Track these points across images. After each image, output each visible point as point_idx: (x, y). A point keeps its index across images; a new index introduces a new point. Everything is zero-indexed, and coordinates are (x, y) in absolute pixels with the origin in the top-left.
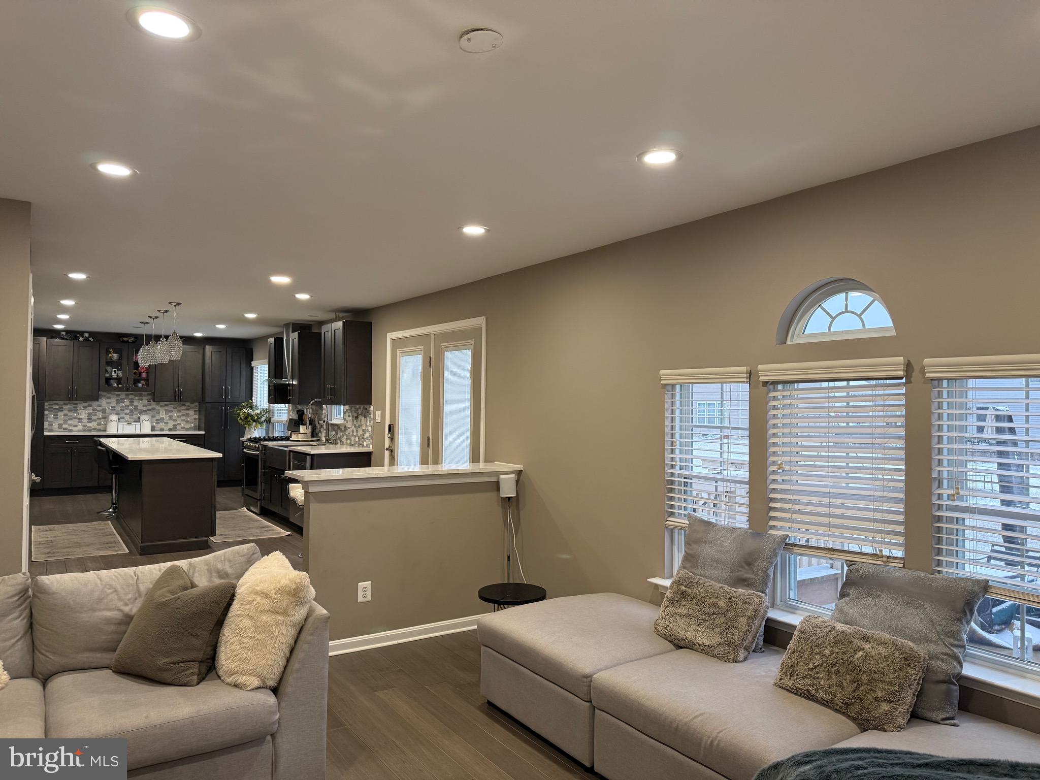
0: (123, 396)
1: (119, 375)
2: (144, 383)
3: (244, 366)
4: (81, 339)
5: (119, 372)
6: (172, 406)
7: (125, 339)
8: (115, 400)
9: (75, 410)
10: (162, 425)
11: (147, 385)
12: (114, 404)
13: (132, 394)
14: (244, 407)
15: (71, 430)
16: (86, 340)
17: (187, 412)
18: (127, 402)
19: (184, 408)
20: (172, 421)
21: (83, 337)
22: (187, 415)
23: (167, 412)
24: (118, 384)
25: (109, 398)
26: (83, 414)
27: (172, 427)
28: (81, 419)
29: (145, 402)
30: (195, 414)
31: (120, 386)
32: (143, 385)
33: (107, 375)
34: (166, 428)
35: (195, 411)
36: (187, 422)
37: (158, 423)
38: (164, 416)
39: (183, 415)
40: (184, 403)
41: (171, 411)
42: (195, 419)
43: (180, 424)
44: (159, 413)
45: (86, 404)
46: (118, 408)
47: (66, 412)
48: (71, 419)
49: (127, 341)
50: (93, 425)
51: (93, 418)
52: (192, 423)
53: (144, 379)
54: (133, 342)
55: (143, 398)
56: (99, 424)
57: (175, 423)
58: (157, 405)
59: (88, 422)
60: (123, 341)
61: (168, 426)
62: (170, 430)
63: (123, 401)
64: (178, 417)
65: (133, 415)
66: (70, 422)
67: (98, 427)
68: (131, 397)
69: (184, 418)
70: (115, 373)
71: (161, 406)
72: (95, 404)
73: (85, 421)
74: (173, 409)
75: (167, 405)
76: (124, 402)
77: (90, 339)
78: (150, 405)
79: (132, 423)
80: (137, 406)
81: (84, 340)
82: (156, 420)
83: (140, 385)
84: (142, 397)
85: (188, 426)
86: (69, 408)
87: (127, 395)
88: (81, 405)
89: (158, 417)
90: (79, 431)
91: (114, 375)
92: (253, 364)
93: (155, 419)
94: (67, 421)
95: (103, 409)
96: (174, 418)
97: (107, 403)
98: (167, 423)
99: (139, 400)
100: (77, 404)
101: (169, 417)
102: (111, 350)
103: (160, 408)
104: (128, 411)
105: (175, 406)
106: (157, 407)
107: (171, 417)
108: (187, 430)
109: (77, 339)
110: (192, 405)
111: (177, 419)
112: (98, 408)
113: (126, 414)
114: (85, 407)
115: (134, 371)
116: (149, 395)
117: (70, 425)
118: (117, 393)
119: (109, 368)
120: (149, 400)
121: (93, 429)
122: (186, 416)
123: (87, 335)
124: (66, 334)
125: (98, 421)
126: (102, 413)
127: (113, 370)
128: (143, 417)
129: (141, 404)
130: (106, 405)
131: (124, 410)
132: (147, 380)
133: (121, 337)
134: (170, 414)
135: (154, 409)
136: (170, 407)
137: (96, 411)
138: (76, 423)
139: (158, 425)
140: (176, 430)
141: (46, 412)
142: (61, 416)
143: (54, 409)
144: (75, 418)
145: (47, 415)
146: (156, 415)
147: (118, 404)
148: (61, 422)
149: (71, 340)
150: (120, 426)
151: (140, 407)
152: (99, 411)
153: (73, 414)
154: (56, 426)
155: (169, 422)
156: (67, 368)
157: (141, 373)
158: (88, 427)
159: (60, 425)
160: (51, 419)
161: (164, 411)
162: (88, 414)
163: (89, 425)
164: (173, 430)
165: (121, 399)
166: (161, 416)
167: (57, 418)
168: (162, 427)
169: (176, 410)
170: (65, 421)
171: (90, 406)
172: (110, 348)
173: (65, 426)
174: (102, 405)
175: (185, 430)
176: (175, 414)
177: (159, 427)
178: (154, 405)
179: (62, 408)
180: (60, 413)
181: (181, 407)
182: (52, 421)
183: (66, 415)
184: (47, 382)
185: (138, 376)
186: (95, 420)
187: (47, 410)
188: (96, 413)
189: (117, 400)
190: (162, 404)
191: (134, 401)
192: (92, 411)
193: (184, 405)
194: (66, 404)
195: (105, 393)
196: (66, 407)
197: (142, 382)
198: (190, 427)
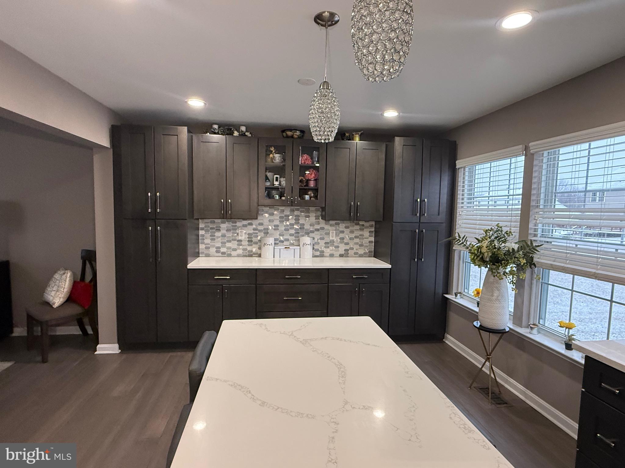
0: (287, 211)
1: (283, 183)
2: (312, 195)
3: (446, 168)
4: (236, 134)
5: (282, 179)
6: (344, 225)
7: (289, 133)
8: (278, 218)
9: (235, 229)
10: (331, 250)
11: (316, 197)
12: (277, 222)
13: (298, 210)
16: (243, 135)
17: (361, 233)
18: (292, 220)
19: (358, 227)
20: (343, 245)
21: (238, 131)
22: (361, 237)
23: (339, 232)
24: (281, 196)
25: (272, 214)
26: (243, 235)
27: (343, 252)
28: (241, 241)
29: (313, 219)
30: (370, 236)
31: (283, 198)
32: (311, 197)
33: (268, 184)
34: (337, 253)
35: (370, 232)
36: (361, 245)
37: (328, 247)
38: (334, 238)
39: (356, 237)
40: (358, 221)
41: (343, 232)
42: (370, 242)
43: (352, 249)
44: (328, 234)
45: (245, 222)
46: (282, 228)
47: (223, 231)
48: (229, 241)
49: (292, 137)
50: (254, 249)
51: (254, 240)
52: (367, 247)
53: (311, 189)
54: (299, 137)
55: (311, 215)
56: (260, 248)
57: (347, 247)
58: (326, 224)
59: (249, 245)
60: (287, 137)
61: (338, 250)
62: (341, 256)
63: (287, 218)
64: (351, 239)
66: (228, 245)
67: (259, 251)
68: (296, 213)
69: (357, 240)
70: (277, 180)
71: (331, 225)
72: (256, 222)
73: (245, 243)
74: (345, 230)
75: (338, 224)
76: (288, 220)
77: (247, 134)
78: (319, 224)
79: (290, 247)
80: (304, 224)
81: (239, 135)
82: (326, 243)
83: (307, 197)
84: (309, 213)
85: (362, 252)
86: (227, 227)
87: (292, 211)
88: (239, 224)
89: (327, 239)
90: (238, 256)
91: (276, 183)
92: (459, 164)
93: (324, 241)
94: (225, 243)
95: (264, 229)
96: (345, 241)
97: (270, 221)
98: (338, 247)
99: (307, 217)
100: (235, 222)
101: (340, 239)
102: (272, 149)
103: (330, 228)
104: (292, 231)
105: (348, 225)
106: (327, 227)
107: (342, 239)
108: (361, 256)
109: (231, 134)
110: (367, 225)
111: (350, 242)
112: (261, 228)
113: (291, 235)
114: (245, 226)
115: (300, 178)
116: (317, 210)
117: (229, 248)
119: (269, 175)
120: (317, 218)
121: (254, 254)
122: (360, 239)
123: (243, 129)
124: (219, 127)
126: (263, 233)
127: (275, 176)
128: (306, 239)
129: (307, 221)
130: (268, 223)
131: (288, 230)
133: (283, 131)
134: (341, 235)
135: (322, 228)
136: (342, 226)
137: (257, 231)
138: (235, 246)
139: (327, 250)
140: (348, 257)
141: (201, 232)
142: (218, 237)
143: (212, 228)
144: (235, 240)
145: (203, 236)
146: (325, 236)
147: (281, 222)
148: (219, 245)
149: (223, 135)
150: (277, 251)
151: (307, 227)
152: (260, 231)
153: (232, 234)
154: (213, 250)
155: (340, 245)
156: (220, 174)
157: (308, 181)
158: (249, 251)
159: (218, 248)
160: (208, 241)
161: (335, 232)
162: (249, 234)
163: (249, 248)
164: (345, 257)
165: (286, 216)
166: (331, 238)
167: (214, 239)
168: (332, 252)
169: (348, 230)
170: (223, 243)
171: (251, 224)
172: (271, 146)
173: (223, 250)
174: (264, 224)
175: (358, 256)
176: (347, 236)
177: (328, 252)
178: (322, 223)
179: (220, 227)
180: (218, 234)
181: (354, 226)
182: (209, 244)
183: (224, 236)
184: (195, 192)
185: (305, 184)
186: (256, 243)
187: (202, 229)
188: (257, 233)
189: (280, 217)
190: (332, 222)
191: (300, 218)
192: (252, 231)
193: (358, 224)
194: (224, 223)
195: (268, 208)
196: (224, 226)
197: (309, 193)
198: (365, 253)
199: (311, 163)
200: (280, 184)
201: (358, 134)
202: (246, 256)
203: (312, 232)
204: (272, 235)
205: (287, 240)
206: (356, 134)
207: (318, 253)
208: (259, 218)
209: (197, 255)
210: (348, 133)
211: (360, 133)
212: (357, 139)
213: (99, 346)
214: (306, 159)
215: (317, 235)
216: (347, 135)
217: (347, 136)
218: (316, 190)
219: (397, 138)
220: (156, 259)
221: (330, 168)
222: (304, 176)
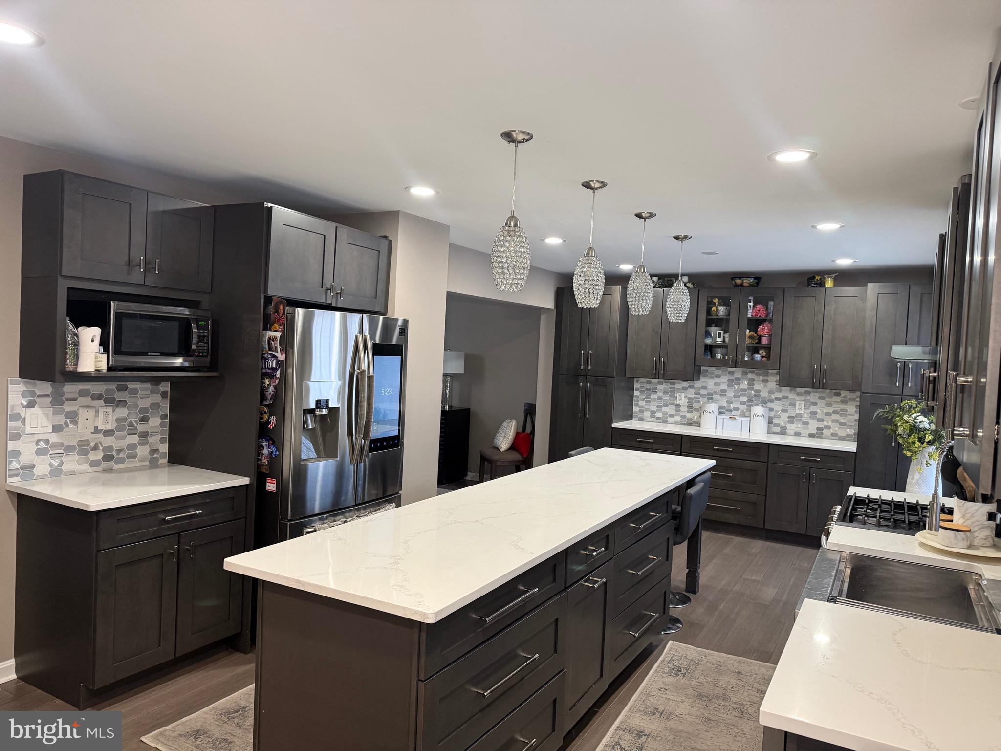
0: (738, 373)
1: (727, 340)
2: (764, 354)
5: (727, 335)
6: (817, 395)
7: (738, 281)
8: (726, 381)
9: (673, 391)
10: (797, 426)
11: (768, 357)
12: (724, 387)
15: (665, 422)
17: (843, 406)
18: (745, 384)
19: (838, 399)
20: (815, 421)
22: (843, 413)
23: (808, 404)
25: (719, 376)
26: (681, 400)
27: (815, 431)
28: (679, 406)
29: (772, 384)
30: (854, 412)
31: (726, 357)
32: (763, 357)
33: (709, 341)
34: (805, 432)
35: (854, 406)
36: (842, 424)
37: (793, 423)
38: (802, 412)
39: (835, 412)
40: (838, 391)
41: (815, 404)
42: (855, 421)
43: (828, 428)
44: (794, 405)
45: (686, 384)
46: (730, 394)
47: (660, 394)
48: (666, 405)
49: (742, 285)
51: (695, 405)
52: (850, 427)
53: (763, 348)
54: (751, 285)
55: (769, 379)
57: (821, 425)
58: (792, 392)
59: (688, 412)
60: (736, 286)
61: (808, 429)
62: (811, 436)
63: (738, 382)
64: (827, 414)
66: (664, 409)
67: (699, 420)
68: (750, 376)
69: (835, 417)
70: (719, 337)
71: (798, 394)
72: (698, 384)
73: (684, 409)
74: (819, 401)
75: (808, 393)
76: (739, 384)
78: (781, 391)
79: (737, 418)
80: (759, 391)
82: (789, 417)
83: (758, 357)
84: (768, 376)
85: (842, 433)
86: (664, 389)
87: (746, 373)
88: (680, 385)
89: (791, 412)
90: (676, 423)
91: (719, 340)
93: (787, 414)
94: (661, 407)
95: (708, 394)
96: (818, 416)
97: (715, 384)
98: (807, 423)
99: (763, 381)
100: (674, 384)
101: (811, 413)
102: (716, 300)
103: (796, 397)
105: (822, 395)
106: (792, 396)
107: (814, 413)
108: (841, 442)
110: (851, 396)
111: (826, 418)
112: (703, 392)
113: (742, 403)
114: (685, 389)
115: (749, 334)
116: (774, 374)
117: (665, 413)
119: (713, 330)
120: (777, 383)
121: (693, 422)
122: (841, 415)
123: (686, 278)
124: (659, 279)
126: (705, 399)
127: (718, 332)
128: (756, 410)
129: (768, 386)
130: (713, 386)
131: (738, 397)
133: (732, 279)
134: (813, 408)
135: (786, 398)
136: (814, 396)
137: (699, 396)
138: (673, 412)
139: (791, 427)
140: (822, 438)
141: (636, 393)
142: (654, 400)
143: (647, 389)
144: (671, 404)
145: (637, 397)
146: (789, 408)
147: (730, 386)
148: (654, 408)
149: (659, 287)
150: (720, 420)
151: (764, 394)
152: (703, 396)
153: (669, 397)
154: (647, 414)
155: (811, 421)
156: (654, 330)
157: (760, 337)
158: (688, 419)
159: (653, 412)
160: (642, 403)
161: (803, 403)
162: (689, 399)
163: (689, 415)
164: (817, 437)
165: (736, 379)
166: (797, 411)
167: (649, 402)
168: (797, 430)
169: (824, 402)
170: (659, 407)
171: (692, 387)
172: (714, 297)
173: (659, 415)
174: (708, 387)
175: (837, 438)
176: (821, 409)
177: (793, 430)
178: (786, 391)
179: (656, 388)
180: (654, 396)
181: (832, 397)
182: (643, 407)
183: (660, 398)
184: (628, 350)
185: (756, 341)
186: (697, 410)
187: (637, 389)
188: (699, 398)
189: (729, 381)
190: (799, 390)
191: (754, 382)
192: (693, 396)
193: (838, 394)
194: (661, 383)
195: (714, 369)
196: (660, 387)
197: (760, 352)
198: (848, 435)
199: (765, 315)
200: (724, 341)
201: (831, 277)
202: (684, 424)
203: (772, 401)
204: (715, 401)
205: (737, 409)
206: (828, 277)
207: (778, 429)
208: (702, 379)
209: (628, 417)
210: (818, 276)
211: (833, 276)
212: (829, 283)
214: (759, 311)
215: (777, 406)
216: (818, 278)
217: (817, 280)
218: (768, 348)
219: (870, 285)
220: (584, 415)
221: (788, 322)
222: (756, 332)
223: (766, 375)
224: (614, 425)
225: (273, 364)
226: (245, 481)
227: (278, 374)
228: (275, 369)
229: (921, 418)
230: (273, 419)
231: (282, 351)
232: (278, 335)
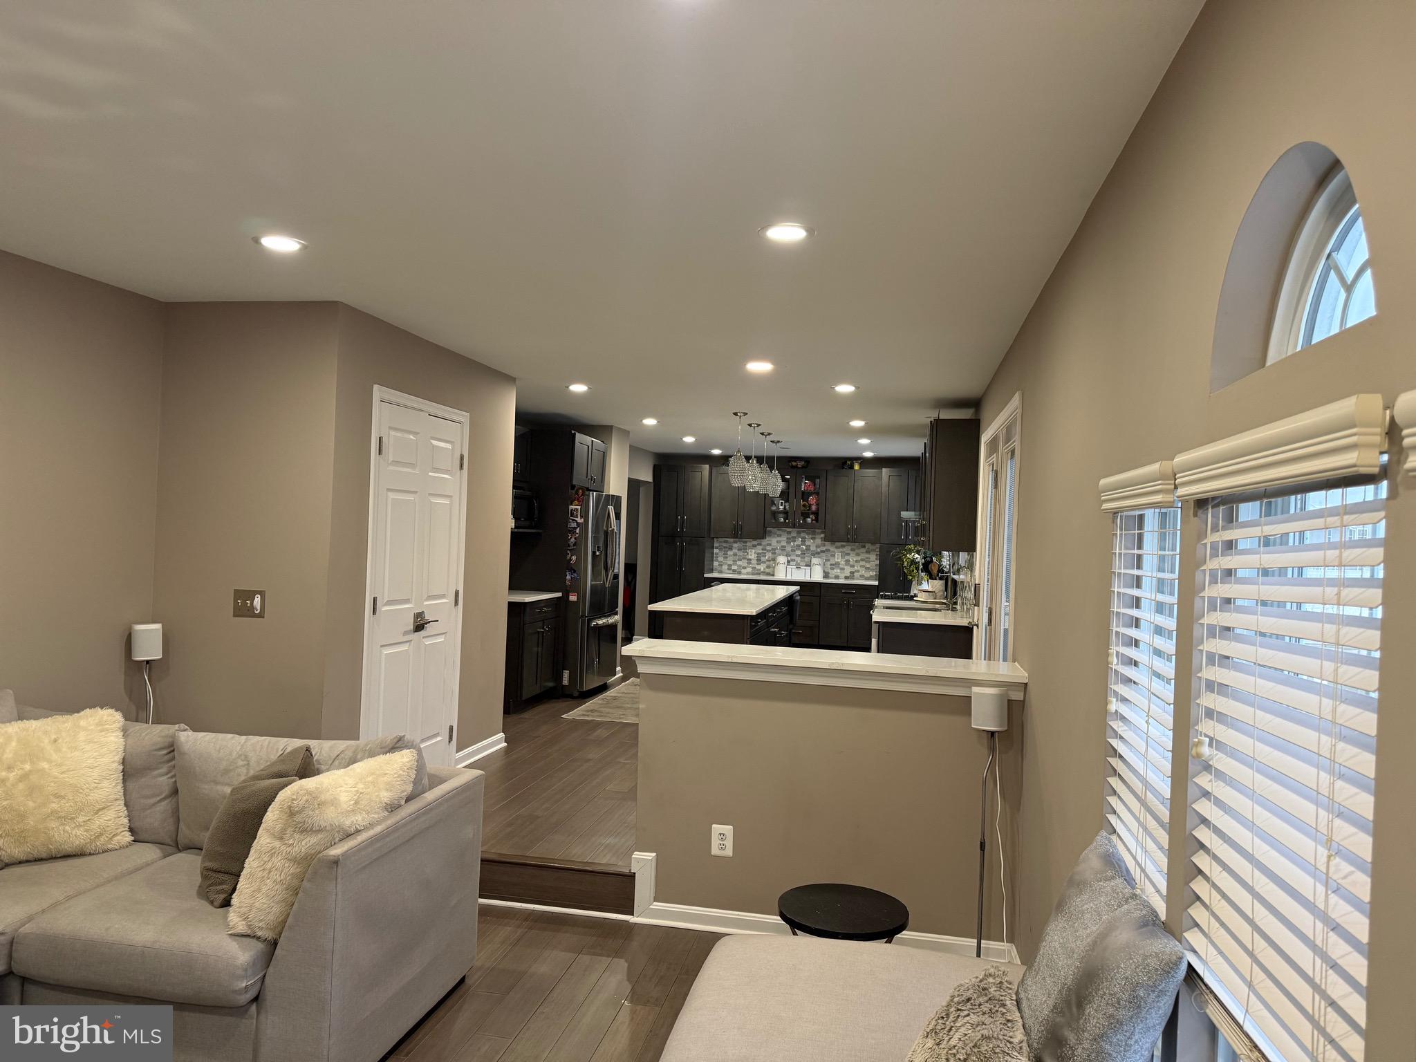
0: (793, 534)
1: (787, 507)
2: (814, 518)
5: (787, 504)
6: (850, 548)
7: (794, 464)
8: (785, 539)
9: (745, 549)
10: (837, 571)
11: (817, 520)
12: (784, 543)
13: (803, 532)
14: (910, 551)
15: (740, 573)
17: (867, 556)
18: (799, 541)
19: (863, 550)
20: (849, 566)
22: (868, 560)
23: (844, 554)
24: (785, 519)
25: (779, 536)
26: (752, 554)
27: (848, 575)
28: (750, 560)
29: (818, 541)
30: (875, 559)
31: (787, 521)
32: (812, 520)
33: (774, 508)
34: (842, 576)
35: (875, 555)
37: (833, 569)
38: (839, 560)
39: (862, 560)
40: (864, 544)
41: (848, 554)
42: (875, 565)
43: (858, 571)
44: (834, 556)
45: (755, 543)
46: (789, 549)
47: (735, 551)
48: (740, 560)
49: (796, 467)
50: (762, 567)
51: (763, 559)
52: (872, 570)
53: (813, 513)
54: (803, 467)
55: (817, 536)
56: (768, 567)
57: (853, 570)
58: (832, 546)
59: (757, 564)
60: (793, 467)
61: (844, 573)
62: (846, 578)
63: (794, 539)
64: (856, 561)
65: (804, 558)
66: (739, 563)
67: (767, 570)
68: (802, 535)
69: (862, 563)
70: (782, 505)
71: (837, 547)
72: (764, 542)
73: (754, 562)
74: (851, 552)
75: (843, 546)
76: (795, 541)
78: (824, 546)
79: (801, 567)
80: (809, 546)
82: (831, 565)
83: (809, 520)
84: (815, 535)
85: (867, 575)
86: (738, 546)
87: (799, 533)
88: (749, 543)
89: (832, 561)
90: (748, 574)
91: (781, 508)
93: (829, 563)
95: (772, 549)
96: (851, 563)
97: (777, 542)
98: (844, 569)
99: (813, 539)
100: (746, 542)
103: (836, 550)
104: (799, 552)
105: (853, 547)
106: (832, 549)
107: (847, 562)
108: (867, 579)
110: (873, 547)
111: (856, 564)
112: (768, 548)
113: (797, 556)
114: (754, 546)
115: (803, 503)
116: (820, 532)
117: (739, 566)
118: (788, 530)
119: (775, 500)
120: (823, 540)
121: (762, 572)
122: (866, 562)
125: (767, 563)
126: (772, 553)
127: (781, 501)
128: (815, 560)
129: (813, 543)
130: (776, 544)
131: (794, 551)
132: (816, 514)
133: (790, 461)
134: (847, 558)
135: (828, 550)
136: (847, 549)
137: (766, 551)
138: (745, 565)
139: (832, 572)
140: (854, 579)
141: (716, 551)
142: (730, 556)
143: (724, 547)
144: (744, 559)
145: (717, 554)
147: (788, 543)
148: (731, 563)
150: (789, 570)
151: (813, 548)
152: (768, 551)
153: (742, 553)
154: (725, 567)
155: (846, 566)
156: (733, 500)
157: (810, 506)
158: (757, 570)
159: (730, 566)
160: (721, 559)
161: (840, 554)
162: (758, 553)
163: (758, 567)
164: (850, 577)
165: (793, 537)
166: (836, 560)
167: (727, 558)
168: (837, 574)
169: (855, 553)
170: (735, 561)
171: (759, 544)
173: (734, 567)
174: (772, 544)
175: (864, 579)
176: (852, 558)
177: (834, 574)
178: (828, 546)
179: (732, 546)
180: (730, 553)
181: (860, 549)
182: (722, 562)
183: (735, 554)
184: (712, 516)
185: (808, 508)
186: (764, 562)
187: (717, 548)
188: (765, 553)
189: (788, 539)
190: (838, 544)
191: (806, 540)
192: (761, 551)
193: (864, 547)
194: (735, 542)
195: (775, 530)
196: (735, 545)
197: (811, 516)
198: (871, 576)
199: (813, 489)
200: (785, 509)
201: (858, 463)
202: (754, 574)
203: (819, 553)
205: (797, 560)
206: (856, 463)
208: (768, 538)
209: (711, 571)
212: (857, 467)
213: (634, 637)
214: (809, 486)
215: (823, 557)
216: (849, 462)
217: (849, 464)
219: (884, 470)
220: (681, 568)
221: (829, 495)
222: (807, 501)
223: (814, 533)
224: (706, 575)
225: (574, 525)
226: (560, 594)
227: (578, 531)
228: (576, 528)
229: (917, 556)
230: (574, 558)
231: (582, 517)
232: (579, 507)
